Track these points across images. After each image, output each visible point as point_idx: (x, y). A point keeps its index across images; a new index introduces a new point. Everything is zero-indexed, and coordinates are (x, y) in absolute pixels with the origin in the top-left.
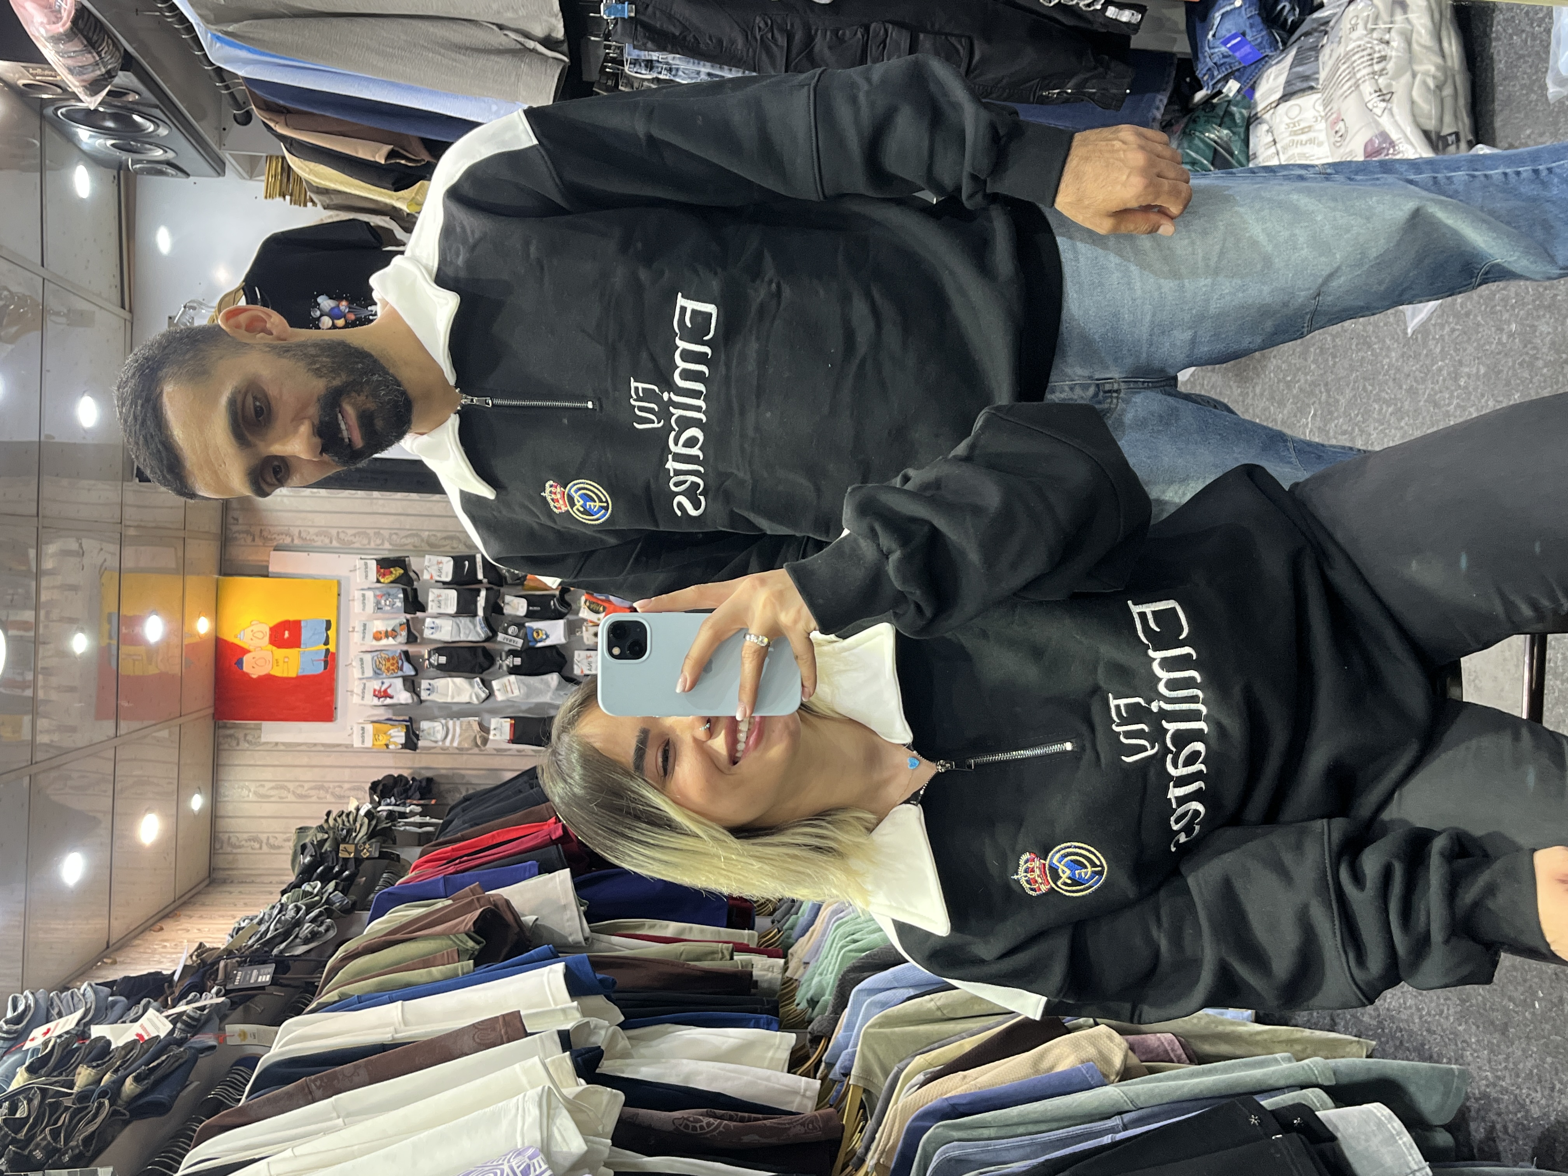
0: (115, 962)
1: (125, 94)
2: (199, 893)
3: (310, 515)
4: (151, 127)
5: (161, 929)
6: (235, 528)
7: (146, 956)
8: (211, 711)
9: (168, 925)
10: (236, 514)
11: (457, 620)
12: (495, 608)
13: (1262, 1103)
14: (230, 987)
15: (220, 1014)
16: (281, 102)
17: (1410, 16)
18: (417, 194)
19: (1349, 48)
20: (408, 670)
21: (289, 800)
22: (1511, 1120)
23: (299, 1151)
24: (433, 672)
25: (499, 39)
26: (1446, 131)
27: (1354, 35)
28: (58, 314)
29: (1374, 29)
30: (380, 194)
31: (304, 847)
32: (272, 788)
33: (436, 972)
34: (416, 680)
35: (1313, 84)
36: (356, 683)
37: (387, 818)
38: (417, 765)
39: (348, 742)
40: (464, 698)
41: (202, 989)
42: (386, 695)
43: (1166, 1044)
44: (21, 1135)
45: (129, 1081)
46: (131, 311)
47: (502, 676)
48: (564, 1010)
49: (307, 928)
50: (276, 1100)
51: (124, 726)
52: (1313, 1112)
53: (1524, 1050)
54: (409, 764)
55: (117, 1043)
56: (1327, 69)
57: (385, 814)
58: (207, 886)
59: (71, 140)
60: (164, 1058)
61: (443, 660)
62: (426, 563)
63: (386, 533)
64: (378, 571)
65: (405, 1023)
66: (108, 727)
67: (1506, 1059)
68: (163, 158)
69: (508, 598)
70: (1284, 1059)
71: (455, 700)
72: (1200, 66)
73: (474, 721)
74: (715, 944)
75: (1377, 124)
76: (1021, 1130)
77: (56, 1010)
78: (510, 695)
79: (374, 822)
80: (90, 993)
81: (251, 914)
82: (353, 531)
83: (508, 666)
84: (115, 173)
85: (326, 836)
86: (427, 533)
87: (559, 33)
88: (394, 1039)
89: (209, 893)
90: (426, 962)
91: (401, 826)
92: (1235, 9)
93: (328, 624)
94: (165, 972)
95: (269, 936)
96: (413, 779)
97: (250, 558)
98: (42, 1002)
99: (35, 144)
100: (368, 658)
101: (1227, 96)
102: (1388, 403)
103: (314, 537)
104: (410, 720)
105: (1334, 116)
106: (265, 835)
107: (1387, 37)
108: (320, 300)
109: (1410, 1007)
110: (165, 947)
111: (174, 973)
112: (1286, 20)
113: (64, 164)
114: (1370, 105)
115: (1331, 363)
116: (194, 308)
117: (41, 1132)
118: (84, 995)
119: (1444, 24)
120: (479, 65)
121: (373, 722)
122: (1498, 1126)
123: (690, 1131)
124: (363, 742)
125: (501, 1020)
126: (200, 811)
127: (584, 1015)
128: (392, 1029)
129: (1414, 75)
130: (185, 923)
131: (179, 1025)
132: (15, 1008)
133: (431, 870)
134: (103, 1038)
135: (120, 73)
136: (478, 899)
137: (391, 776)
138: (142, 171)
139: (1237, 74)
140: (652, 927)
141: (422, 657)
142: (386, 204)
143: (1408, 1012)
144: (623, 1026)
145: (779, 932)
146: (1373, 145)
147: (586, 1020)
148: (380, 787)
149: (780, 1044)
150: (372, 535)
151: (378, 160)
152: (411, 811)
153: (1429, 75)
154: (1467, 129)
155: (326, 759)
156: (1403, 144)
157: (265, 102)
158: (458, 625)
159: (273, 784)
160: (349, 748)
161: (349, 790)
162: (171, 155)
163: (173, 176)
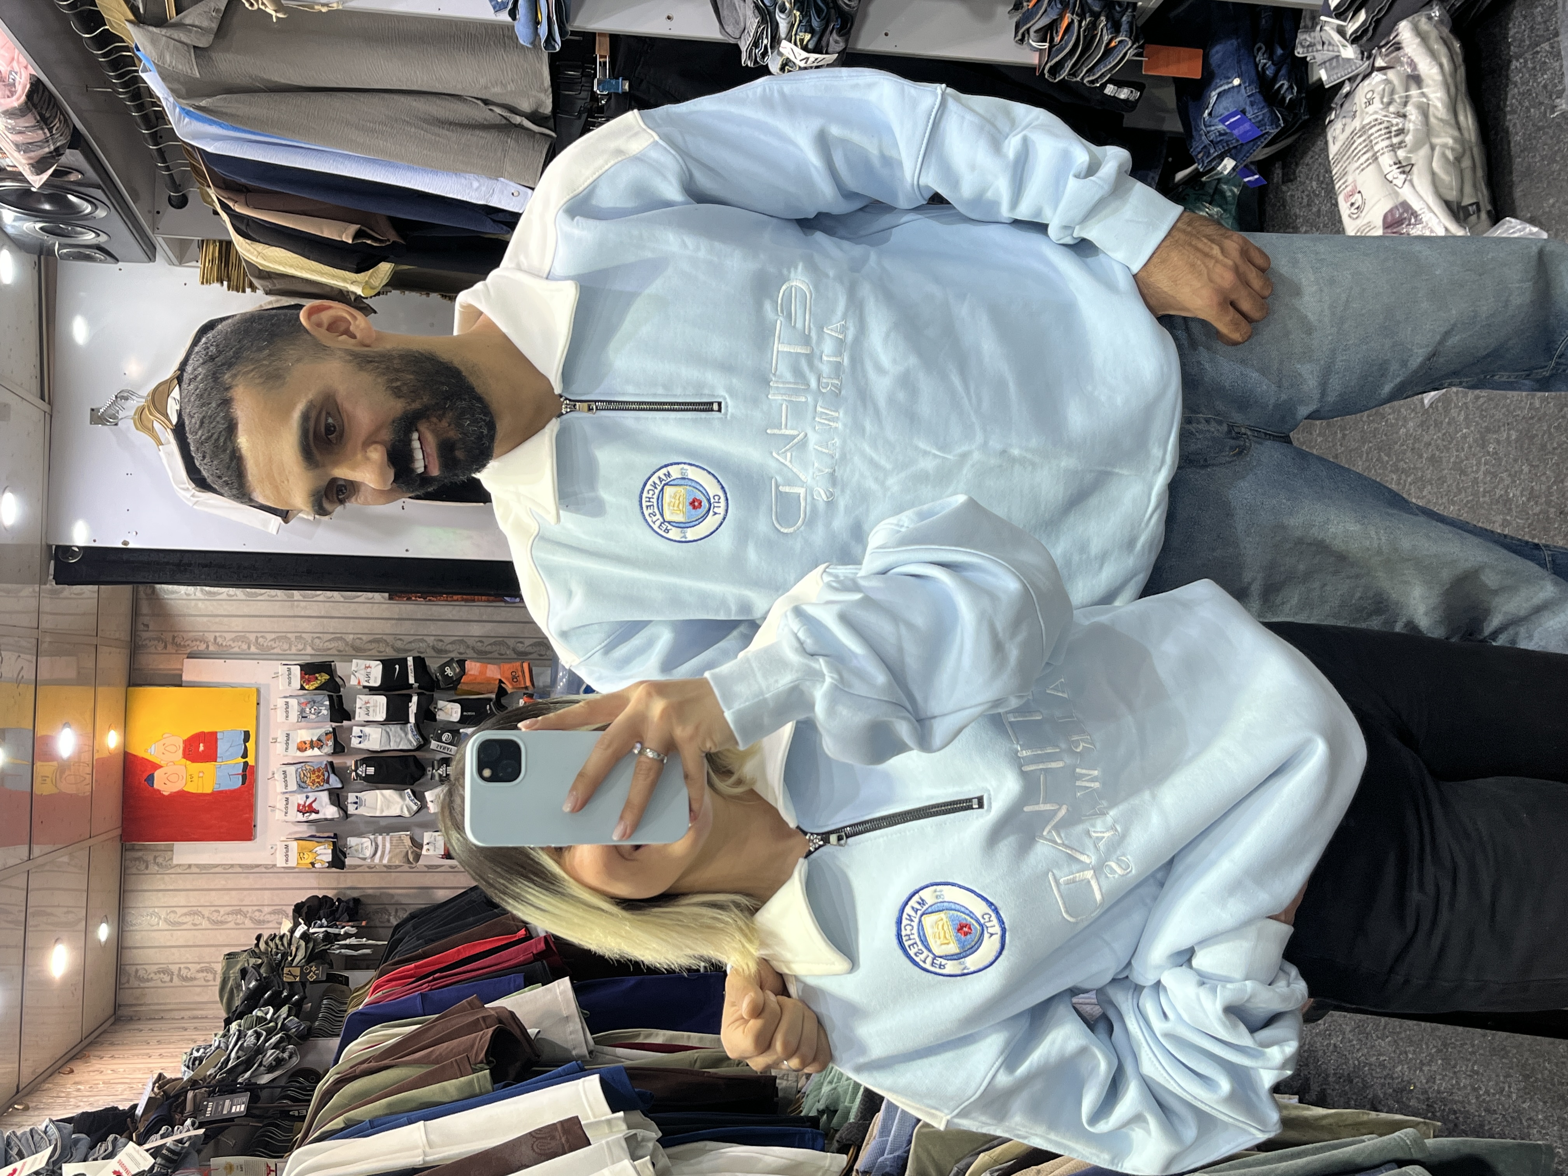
0: (26, 1108)
1: (70, 173)
2: (105, 1032)
3: (226, 619)
4: (88, 209)
5: (72, 1071)
6: (145, 635)
7: (60, 1100)
8: (119, 832)
9: (79, 1066)
10: (146, 619)
11: (387, 728)
12: (427, 715)
14: (201, 1118)
16: (243, 181)
17: (1425, 90)
18: (369, 278)
19: (1365, 122)
20: (334, 782)
21: (203, 927)
24: (360, 784)
25: (482, 114)
26: (1466, 201)
27: (1371, 109)
29: (1389, 103)
30: (334, 277)
31: (244, 973)
32: (185, 914)
33: (452, 1086)
34: (343, 793)
36: (279, 797)
37: (323, 940)
38: (343, 885)
39: (268, 862)
40: (395, 811)
41: (172, 1122)
42: (311, 810)
46: (49, 403)
47: (436, 787)
48: (609, 1122)
49: (270, 1055)
51: (37, 850)
54: (336, 885)
56: (1339, 144)
57: (321, 935)
58: (113, 1024)
61: (371, 770)
62: (354, 668)
63: (308, 637)
64: (302, 678)
66: (22, 850)
68: (95, 241)
69: (441, 704)
71: (384, 814)
72: (1194, 144)
73: (405, 835)
75: (1397, 194)
79: (311, 945)
80: (53, 1130)
82: (273, 636)
83: (440, 775)
84: (38, 259)
86: (351, 636)
87: (547, 107)
89: (116, 1032)
91: (337, 949)
92: (1233, 87)
93: (247, 735)
94: (121, 1108)
95: (230, 1065)
96: (339, 900)
97: (161, 667)
100: (291, 770)
101: (1222, 173)
103: (231, 643)
104: (335, 835)
105: (1349, 189)
106: (177, 966)
107: (1402, 111)
110: (79, 1090)
111: (135, 1106)
112: (1284, 98)
114: (1389, 177)
115: (1339, 435)
116: (126, 399)
118: (45, 1132)
119: (1459, 98)
120: (463, 140)
121: (297, 839)
124: (287, 861)
125: (559, 1128)
126: (106, 942)
127: (629, 1127)
128: (420, 1151)
129: (1433, 148)
130: (96, 1064)
131: (159, 1160)
133: (399, 989)
135: (68, 151)
137: (315, 897)
138: (66, 256)
139: (1233, 151)
140: (647, 1036)
141: (348, 768)
142: (332, 287)
144: (664, 1143)
146: (1393, 215)
147: (633, 1130)
148: (305, 909)
150: (293, 639)
151: (344, 240)
152: (346, 933)
153: (1448, 148)
154: (1486, 199)
155: (245, 882)
156: (1426, 216)
157: (225, 181)
158: (388, 733)
159: (185, 910)
160: (270, 869)
161: (270, 913)
162: (103, 238)
163: (101, 261)
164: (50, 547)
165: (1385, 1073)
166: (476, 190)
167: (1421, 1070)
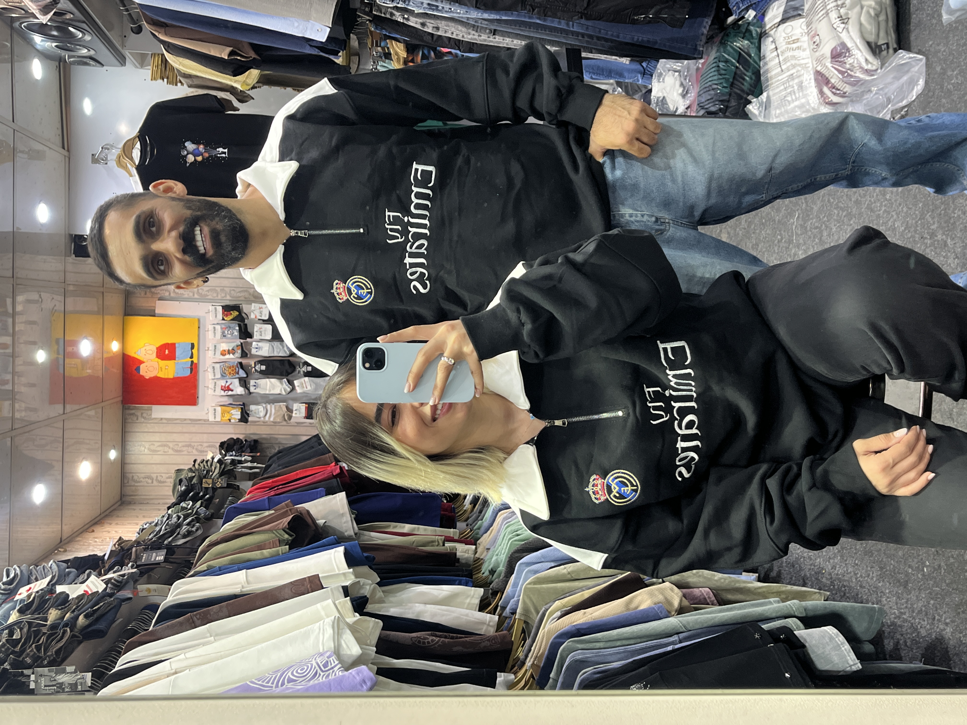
0: (65, 551)
1: (65, 14)
2: (115, 510)
4: (80, 35)
5: (93, 531)
7: (84, 547)
8: (120, 399)
9: (97, 529)
11: (272, 343)
13: (763, 626)
14: (139, 563)
15: (134, 579)
16: (162, 20)
18: (247, 78)
20: (242, 374)
21: (170, 453)
22: (909, 638)
23: (188, 655)
24: (257, 375)
26: (880, 42)
28: (22, 152)
30: (224, 78)
31: (181, 481)
32: (159, 446)
33: (266, 552)
34: (247, 380)
35: (800, 12)
36: (211, 381)
37: (230, 464)
38: (248, 432)
39: (206, 418)
40: (277, 391)
41: (122, 564)
42: (229, 389)
43: (705, 594)
44: (18, 649)
45: (81, 617)
46: (68, 151)
47: (300, 378)
48: (344, 574)
49: (184, 529)
50: (173, 626)
51: (69, 408)
52: (792, 632)
53: (917, 596)
54: (244, 432)
55: (73, 595)
56: (809, 3)
57: (229, 461)
58: (120, 505)
59: (30, 43)
60: (101, 604)
61: (263, 368)
63: (227, 289)
64: (223, 313)
65: (248, 582)
66: (59, 408)
67: (907, 602)
68: (88, 54)
70: (775, 602)
71: (271, 392)
72: (731, 1)
73: (283, 405)
74: (434, 537)
75: (839, 37)
76: (619, 643)
77: (34, 577)
78: (305, 389)
79: (223, 466)
80: (55, 567)
81: (150, 520)
82: (208, 288)
83: (303, 372)
84: (57, 64)
85: (194, 474)
88: (241, 591)
89: (121, 510)
90: (260, 547)
91: (239, 469)
93: (193, 346)
94: (99, 555)
95: (161, 533)
96: (246, 441)
97: (144, 305)
98: (24, 571)
99: (7, 46)
100: (218, 366)
101: (748, 20)
102: (842, 209)
104: (244, 404)
105: (813, 32)
106: (155, 475)
108: (186, 144)
109: (850, 573)
110: (96, 542)
111: (105, 555)
113: (26, 58)
114: (835, 26)
116: (108, 149)
117: (29, 647)
118: (51, 568)
121: (221, 406)
122: (901, 642)
123: (421, 645)
124: (215, 418)
125: (307, 579)
126: (115, 459)
127: (356, 577)
128: (240, 586)
129: (862, 8)
130: (107, 528)
131: (109, 585)
132: (8, 576)
133: (260, 494)
134: (64, 592)
136: (290, 510)
137: (232, 439)
138: (74, 63)
139: (754, 6)
140: (395, 527)
141: (251, 366)
142: (227, 85)
143: (849, 576)
144: (380, 584)
145: (471, 531)
146: (836, 50)
147: (358, 580)
148: (226, 445)
149: (474, 594)
150: (219, 290)
151: (223, 57)
152: (245, 460)
153: (871, 8)
154: (894, 41)
155: (193, 429)
156: (855, 51)
157: (152, 20)
158: (273, 347)
159: (159, 444)
160: (206, 421)
161: (207, 447)
162: (92, 53)
163: (93, 66)
164: (71, 235)
165: (811, 562)
166: (297, 27)
167: (829, 562)
